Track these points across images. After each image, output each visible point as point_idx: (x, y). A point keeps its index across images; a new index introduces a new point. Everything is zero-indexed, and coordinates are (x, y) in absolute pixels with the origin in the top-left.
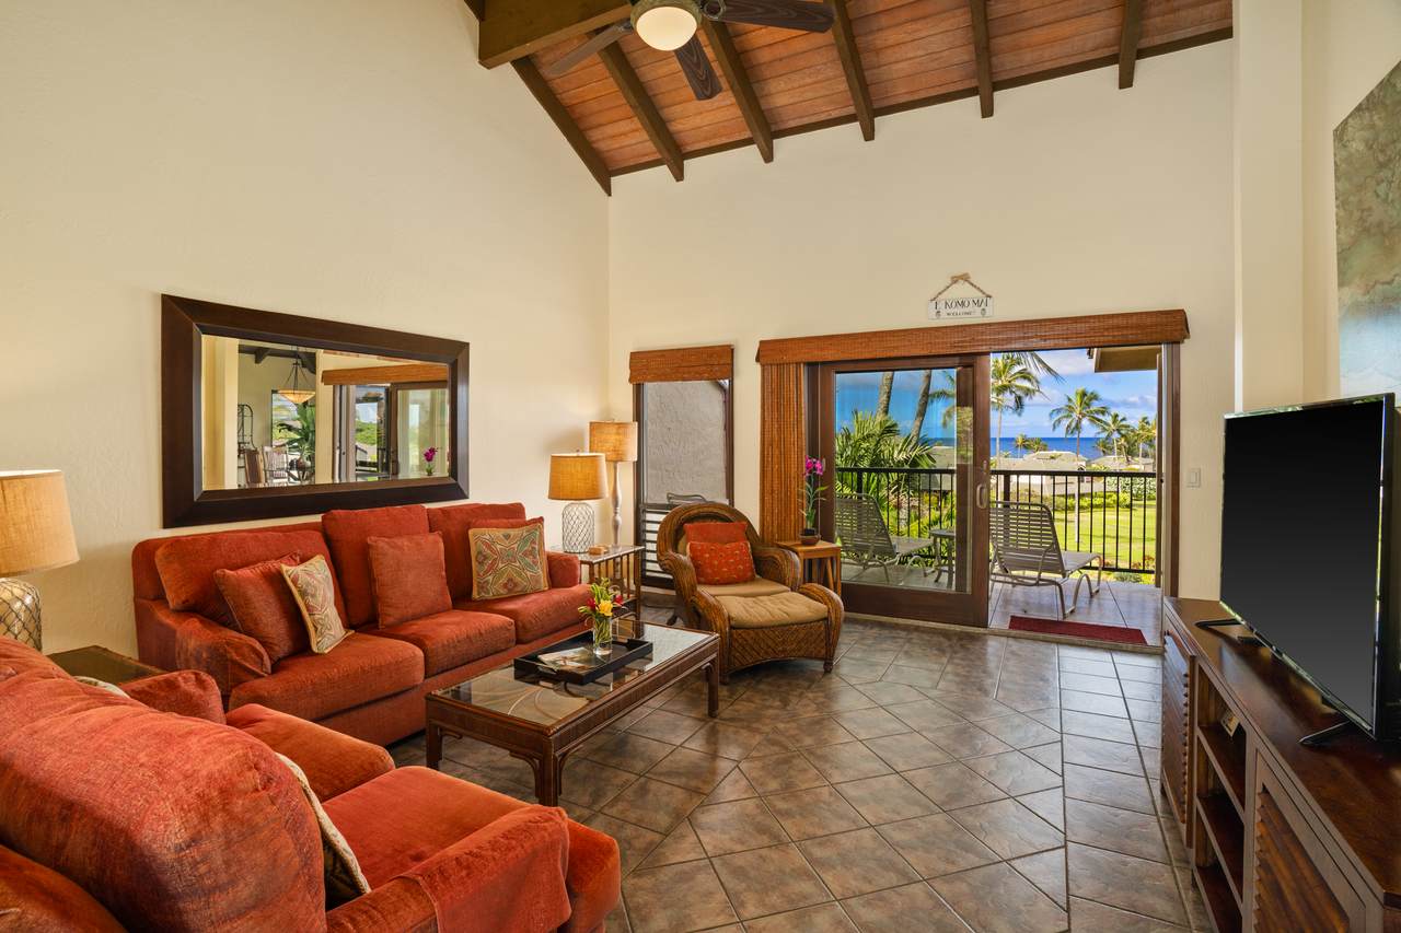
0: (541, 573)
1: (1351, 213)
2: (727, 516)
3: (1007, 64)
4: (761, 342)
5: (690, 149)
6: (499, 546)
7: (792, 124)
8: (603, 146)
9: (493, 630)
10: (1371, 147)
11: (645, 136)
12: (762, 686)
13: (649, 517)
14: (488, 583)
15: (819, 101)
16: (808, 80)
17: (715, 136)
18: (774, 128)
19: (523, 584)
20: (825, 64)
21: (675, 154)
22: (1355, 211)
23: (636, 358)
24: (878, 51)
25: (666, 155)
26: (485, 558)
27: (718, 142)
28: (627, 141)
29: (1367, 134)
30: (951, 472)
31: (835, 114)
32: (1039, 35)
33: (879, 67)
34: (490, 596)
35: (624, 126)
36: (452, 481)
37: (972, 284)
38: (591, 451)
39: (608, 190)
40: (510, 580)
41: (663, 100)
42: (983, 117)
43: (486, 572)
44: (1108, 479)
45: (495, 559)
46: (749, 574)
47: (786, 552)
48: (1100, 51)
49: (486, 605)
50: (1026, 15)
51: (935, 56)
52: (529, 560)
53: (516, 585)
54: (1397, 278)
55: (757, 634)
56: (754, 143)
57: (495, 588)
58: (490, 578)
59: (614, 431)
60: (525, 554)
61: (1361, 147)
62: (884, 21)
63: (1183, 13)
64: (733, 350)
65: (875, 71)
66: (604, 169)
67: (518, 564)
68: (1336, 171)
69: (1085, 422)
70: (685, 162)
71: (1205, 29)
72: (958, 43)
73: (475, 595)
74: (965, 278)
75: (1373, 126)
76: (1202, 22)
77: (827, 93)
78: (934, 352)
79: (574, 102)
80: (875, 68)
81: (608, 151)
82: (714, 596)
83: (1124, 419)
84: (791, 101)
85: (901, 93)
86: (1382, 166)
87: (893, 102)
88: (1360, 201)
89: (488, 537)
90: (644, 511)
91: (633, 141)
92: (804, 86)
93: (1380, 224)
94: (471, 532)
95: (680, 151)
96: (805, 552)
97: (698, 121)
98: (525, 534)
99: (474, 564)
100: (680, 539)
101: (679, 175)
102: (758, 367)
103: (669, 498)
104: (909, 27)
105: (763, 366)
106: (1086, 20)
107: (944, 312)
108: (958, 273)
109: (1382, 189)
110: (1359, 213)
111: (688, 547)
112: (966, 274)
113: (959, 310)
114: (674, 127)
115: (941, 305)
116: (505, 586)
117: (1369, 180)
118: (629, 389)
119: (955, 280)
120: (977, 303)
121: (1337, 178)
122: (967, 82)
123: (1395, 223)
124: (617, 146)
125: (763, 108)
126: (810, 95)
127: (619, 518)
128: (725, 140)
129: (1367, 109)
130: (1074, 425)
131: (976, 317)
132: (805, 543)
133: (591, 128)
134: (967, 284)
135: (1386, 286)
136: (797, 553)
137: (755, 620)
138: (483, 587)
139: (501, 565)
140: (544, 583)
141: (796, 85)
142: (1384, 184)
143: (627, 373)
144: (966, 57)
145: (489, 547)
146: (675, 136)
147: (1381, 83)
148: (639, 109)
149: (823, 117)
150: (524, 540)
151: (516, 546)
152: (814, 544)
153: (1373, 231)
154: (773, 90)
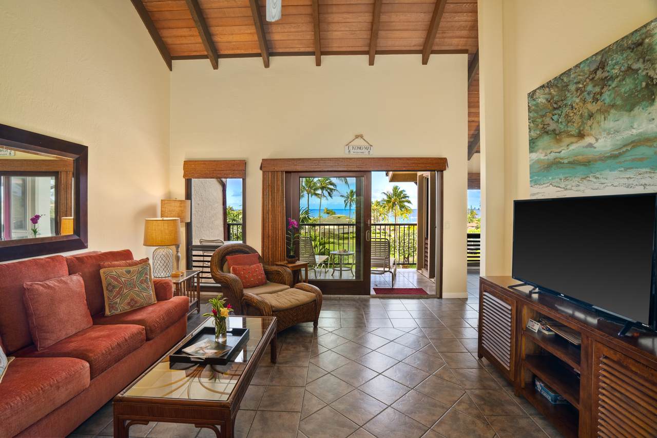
0: (152, 293)
1: (538, 125)
2: (245, 250)
3: (382, 44)
4: (263, 160)
5: (222, 52)
6: (123, 279)
7: (281, 50)
8: (169, 41)
9: (133, 336)
10: (549, 101)
11: (199, 40)
12: (289, 340)
13: (194, 253)
14: (117, 304)
15: (296, 41)
16: (293, 30)
17: (238, 48)
18: (270, 51)
19: (141, 301)
20: (302, 23)
21: (215, 55)
22: (540, 125)
23: (187, 164)
24: (329, 23)
25: (211, 54)
26: (114, 287)
27: (238, 52)
28: (184, 41)
29: (548, 97)
30: (353, 225)
31: (302, 50)
32: (397, 34)
33: (328, 31)
34: (118, 312)
35: (185, 32)
36: (77, 237)
37: (364, 140)
38: (162, 217)
39: (170, 66)
40: (132, 300)
41: (212, 22)
42: (370, 65)
43: (115, 297)
44: (401, 226)
45: (121, 287)
46: (264, 280)
47: (284, 267)
48: (415, 47)
49: (119, 319)
50: (394, 23)
51: (353, 32)
52: (144, 286)
53: (136, 302)
54: (563, 151)
55: (285, 313)
56: (261, 56)
57: (122, 306)
58: (118, 300)
59: (179, 205)
60: (142, 282)
61: (544, 101)
62: (335, 9)
63: (446, 40)
64: (246, 163)
65: (325, 33)
66: (169, 55)
67: (137, 289)
68: (529, 109)
70: (219, 59)
71: (452, 48)
72: (364, 29)
73: (107, 312)
74: (361, 136)
75: (550, 94)
76: (451, 45)
77: (301, 38)
78: (349, 169)
79: (155, 10)
80: (325, 31)
81: (172, 44)
82: (257, 294)
84: (282, 38)
85: (335, 47)
86: (555, 109)
87: (330, 50)
88: (543, 121)
89: (115, 273)
90: (192, 250)
91: (189, 42)
92: (290, 32)
93: (554, 130)
94: (102, 271)
95: (217, 53)
96: (292, 267)
97: (230, 38)
98: (140, 269)
99: (105, 292)
100: (223, 265)
101: (216, 66)
102: (261, 172)
103: (201, 242)
104: (346, 15)
105: (264, 172)
106: (414, 32)
107: (352, 151)
108: (358, 133)
109: (555, 117)
110: (542, 126)
111: (231, 269)
112: (362, 135)
113: (359, 151)
114: (217, 39)
115: (351, 148)
116: (129, 304)
117: (548, 114)
118: (183, 181)
119: (357, 137)
120: (367, 148)
121: (529, 111)
122: (363, 48)
123: (563, 130)
124: (178, 42)
125: (267, 39)
126: (292, 37)
127: (179, 254)
128: (243, 52)
129: (548, 87)
131: (365, 154)
132: (290, 263)
133: (164, 28)
134: (362, 139)
135: (558, 154)
136: (288, 267)
137: (284, 306)
138: (113, 307)
139: (125, 291)
140: (154, 299)
141: (286, 31)
142: (557, 116)
143: (182, 172)
144: (365, 36)
145: (116, 280)
146: (215, 44)
147: (556, 78)
148: (199, 24)
149: (296, 50)
150: (140, 273)
151: (135, 277)
152: (294, 263)
153: (550, 133)
154: (274, 31)
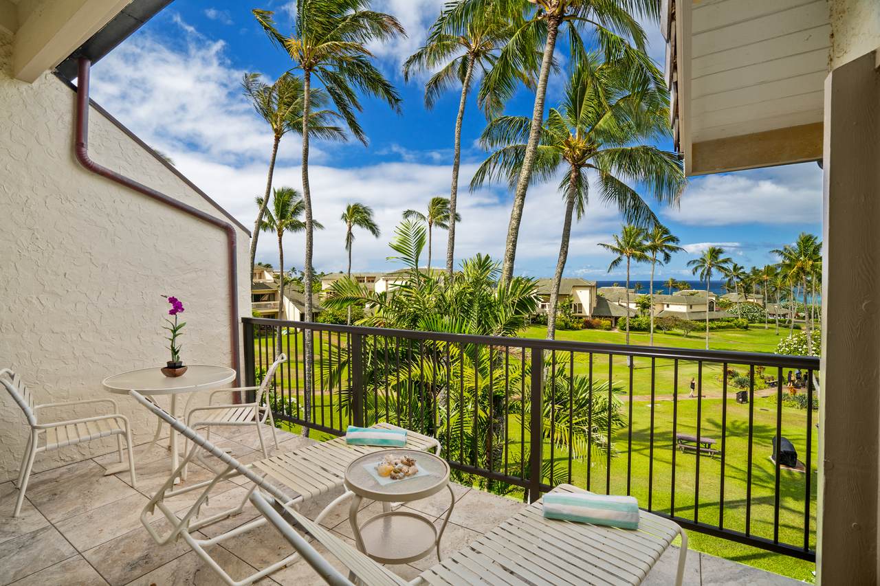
69: (714, 270)
83: (742, 268)
130: (706, 272)
